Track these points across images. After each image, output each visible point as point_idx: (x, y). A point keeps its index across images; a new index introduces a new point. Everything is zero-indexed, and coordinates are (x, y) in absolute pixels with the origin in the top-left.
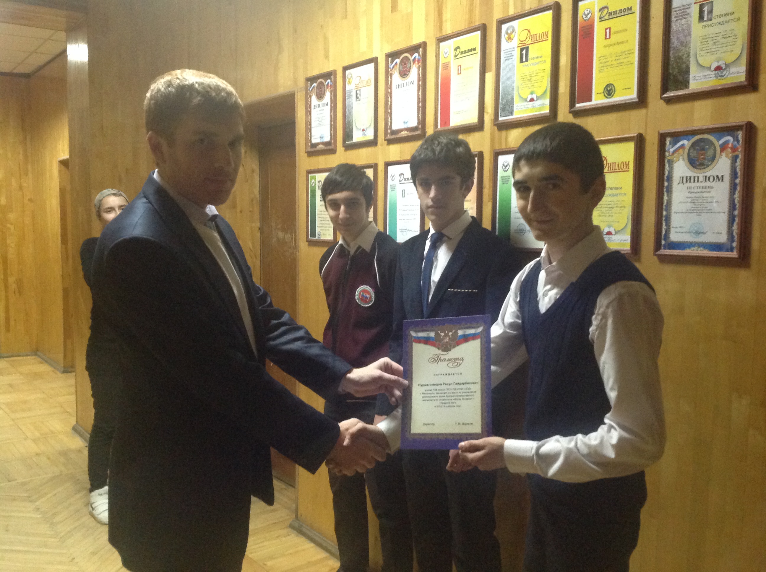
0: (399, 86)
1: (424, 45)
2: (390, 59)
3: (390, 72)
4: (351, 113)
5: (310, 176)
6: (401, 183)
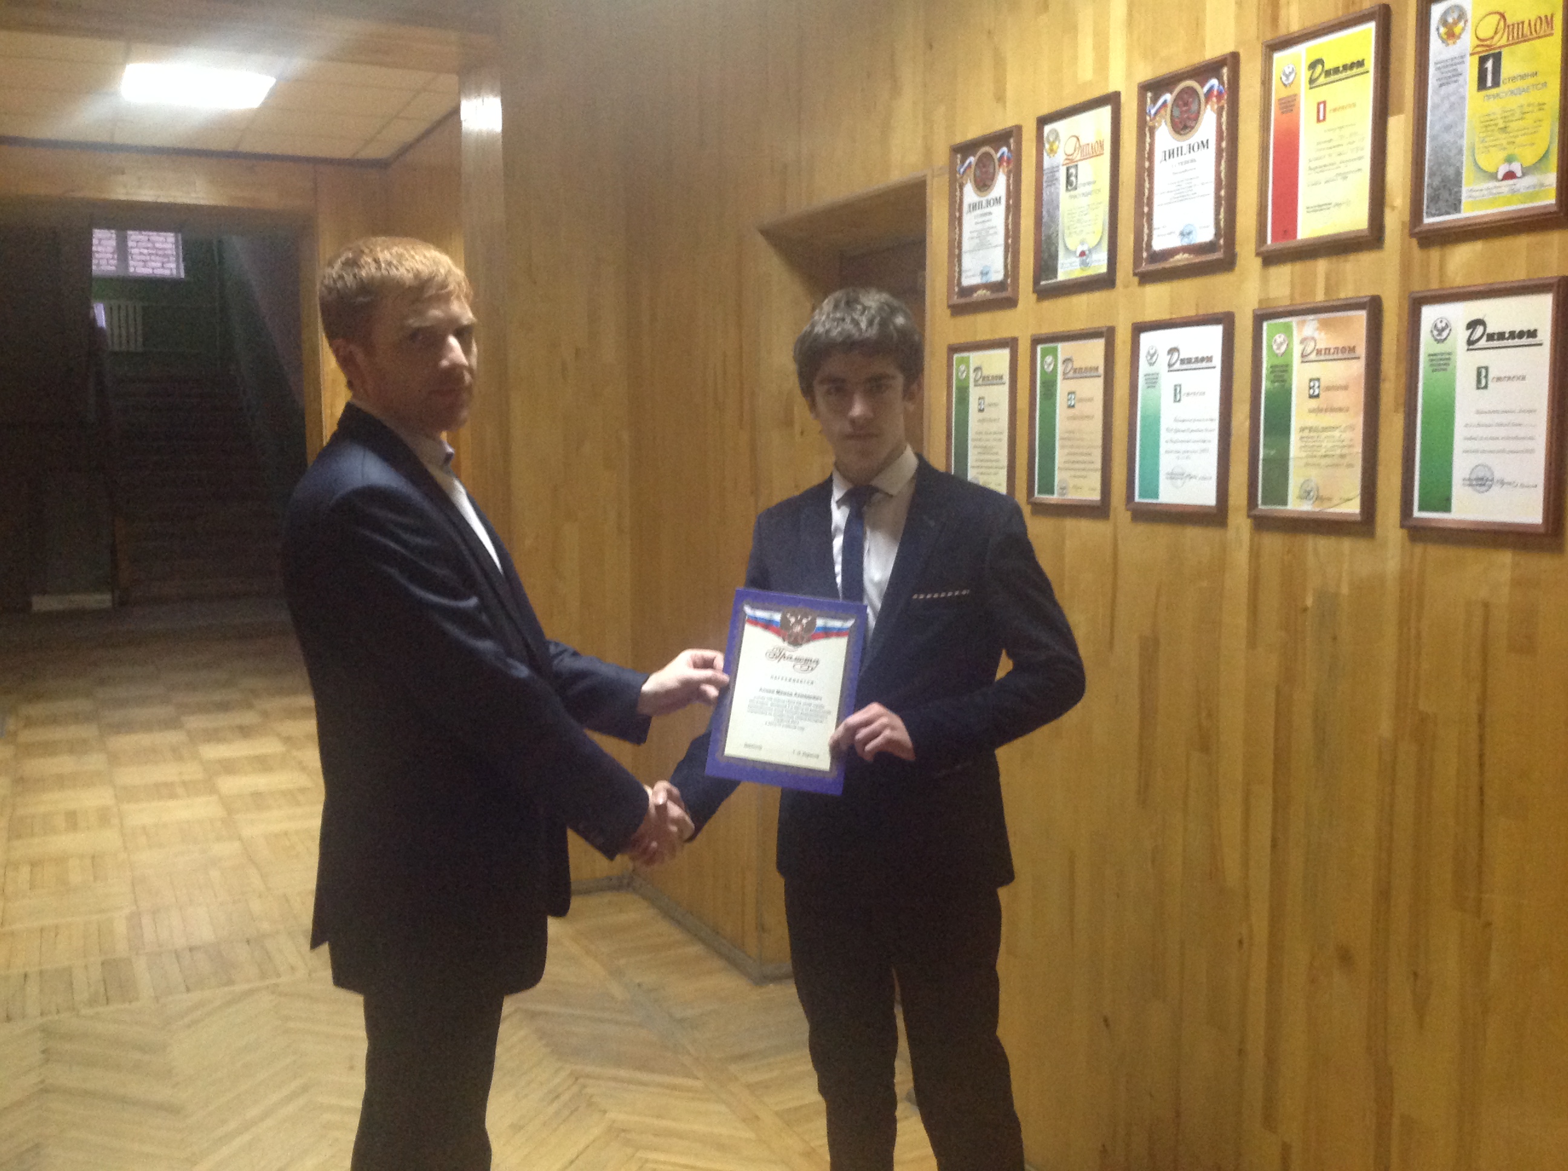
0: (1171, 154)
1: (1233, 60)
2: (1149, 94)
3: (1151, 124)
4: (1054, 218)
5: (957, 359)
6: (1172, 369)
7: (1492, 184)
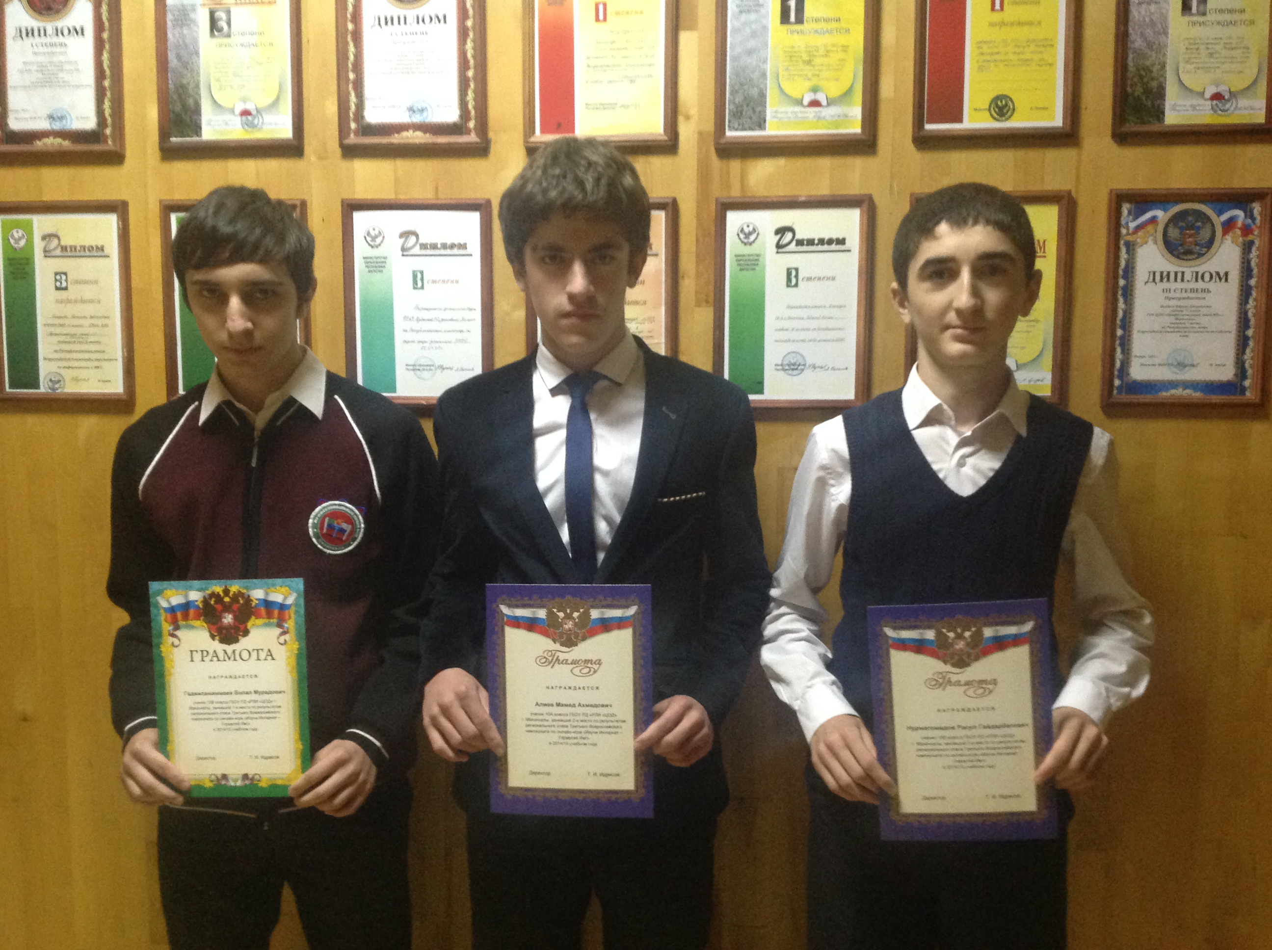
0: (388, 20)
6: (407, 253)
7: (798, 109)
